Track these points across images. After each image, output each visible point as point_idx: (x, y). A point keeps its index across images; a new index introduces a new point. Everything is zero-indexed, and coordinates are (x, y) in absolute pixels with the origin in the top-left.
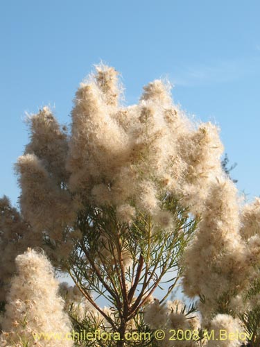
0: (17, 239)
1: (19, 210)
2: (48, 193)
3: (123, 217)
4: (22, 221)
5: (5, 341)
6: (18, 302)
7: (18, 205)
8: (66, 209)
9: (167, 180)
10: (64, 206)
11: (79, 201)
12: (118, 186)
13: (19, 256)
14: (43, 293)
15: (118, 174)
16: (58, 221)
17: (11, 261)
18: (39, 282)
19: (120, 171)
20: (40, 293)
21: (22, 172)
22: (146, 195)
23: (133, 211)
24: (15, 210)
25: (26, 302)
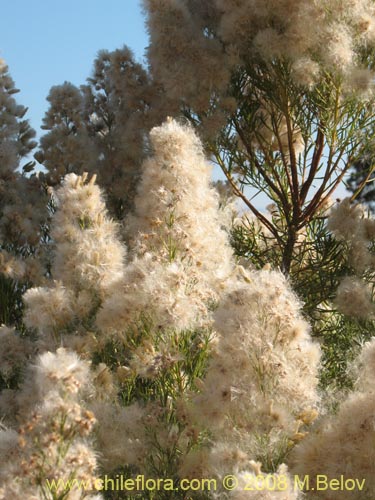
0: (142, 108)
1: (145, 67)
2: (189, 41)
3: (301, 77)
4: (150, 83)
5: (144, 246)
6: (162, 190)
7: (146, 59)
8: (215, 66)
9: (367, 23)
10: (214, 61)
11: (235, 54)
12: (295, 32)
13: (155, 128)
14: (191, 181)
15: (294, 13)
16: (204, 83)
17: (134, 141)
18: (184, 166)
19: (297, 10)
20: (187, 181)
21: (152, 11)
22: (336, 45)
23: (315, 69)
24: (139, 66)
25: (173, 191)
